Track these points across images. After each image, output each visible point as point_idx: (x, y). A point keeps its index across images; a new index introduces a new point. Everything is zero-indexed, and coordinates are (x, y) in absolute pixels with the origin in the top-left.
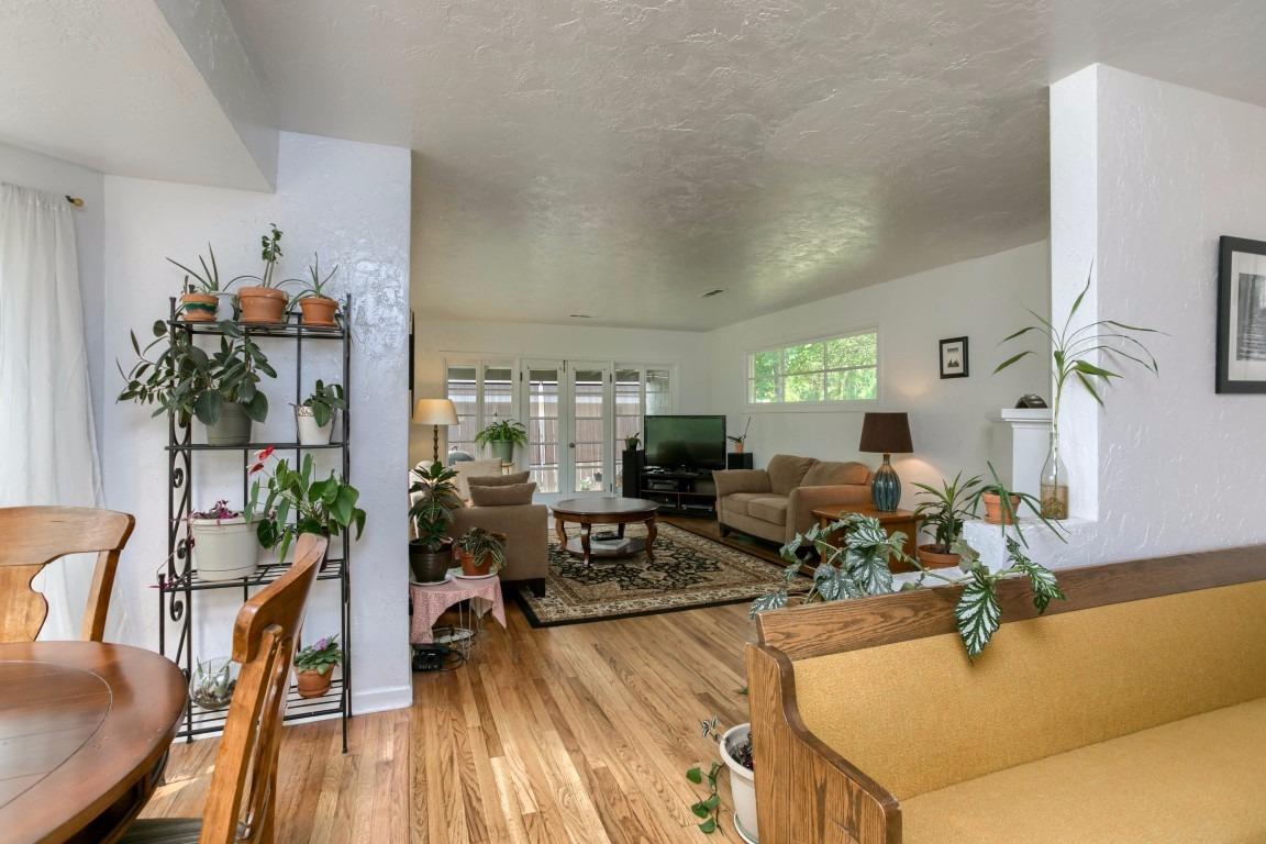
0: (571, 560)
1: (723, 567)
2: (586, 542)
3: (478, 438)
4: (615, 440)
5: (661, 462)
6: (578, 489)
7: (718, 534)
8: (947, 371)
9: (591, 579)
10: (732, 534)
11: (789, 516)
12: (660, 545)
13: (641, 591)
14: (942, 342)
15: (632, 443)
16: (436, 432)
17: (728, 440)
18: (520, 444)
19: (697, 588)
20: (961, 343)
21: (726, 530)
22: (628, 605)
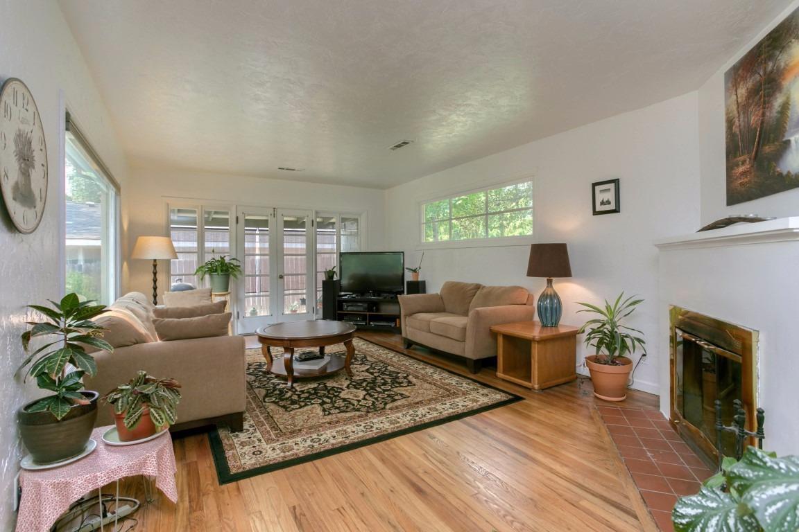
0: (275, 381)
1: (414, 380)
2: (289, 365)
3: (197, 271)
4: (316, 272)
5: (351, 289)
6: (287, 312)
7: (401, 347)
8: (599, 208)
9: (293, 403)
10: (414, 346)
11: (469, 333)
12: (356, 360)
13: (343, 415)
14: (594, 185)
15: (330, 274)
16: (155, 266)
17: (406, 271)
18: (235, 276)
19: (397, 408)
20: (613, 185)
21: (409, 344)
22: (331, 437)
